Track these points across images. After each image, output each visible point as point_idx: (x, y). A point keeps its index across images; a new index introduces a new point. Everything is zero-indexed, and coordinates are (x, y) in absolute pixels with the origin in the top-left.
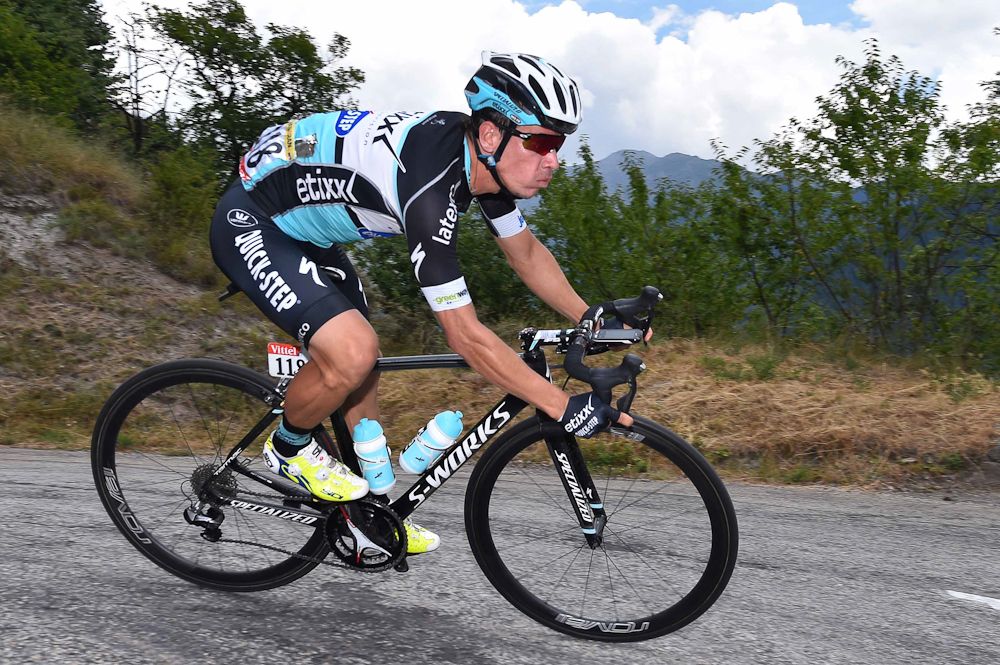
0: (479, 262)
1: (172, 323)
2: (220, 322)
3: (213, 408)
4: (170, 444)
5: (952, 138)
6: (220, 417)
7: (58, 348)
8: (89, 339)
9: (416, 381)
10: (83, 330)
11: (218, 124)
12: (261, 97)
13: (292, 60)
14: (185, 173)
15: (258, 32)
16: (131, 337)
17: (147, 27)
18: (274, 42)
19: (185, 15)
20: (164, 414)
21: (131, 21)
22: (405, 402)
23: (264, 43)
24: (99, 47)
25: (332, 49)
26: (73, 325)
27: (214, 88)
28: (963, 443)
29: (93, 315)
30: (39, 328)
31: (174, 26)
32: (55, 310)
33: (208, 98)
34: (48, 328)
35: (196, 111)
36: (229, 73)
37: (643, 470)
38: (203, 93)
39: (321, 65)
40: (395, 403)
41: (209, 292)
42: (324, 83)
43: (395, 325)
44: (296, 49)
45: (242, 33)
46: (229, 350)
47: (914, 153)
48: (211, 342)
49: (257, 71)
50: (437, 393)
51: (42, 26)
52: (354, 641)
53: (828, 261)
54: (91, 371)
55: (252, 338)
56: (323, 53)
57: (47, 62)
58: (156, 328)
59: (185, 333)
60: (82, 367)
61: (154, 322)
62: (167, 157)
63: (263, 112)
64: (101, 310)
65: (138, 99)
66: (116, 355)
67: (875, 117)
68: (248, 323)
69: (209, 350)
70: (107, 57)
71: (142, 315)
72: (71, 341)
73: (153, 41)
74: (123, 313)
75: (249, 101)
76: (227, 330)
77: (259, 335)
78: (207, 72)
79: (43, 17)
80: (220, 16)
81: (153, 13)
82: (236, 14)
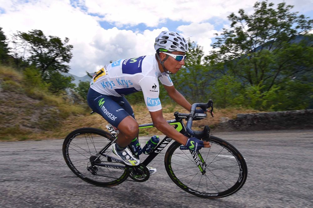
1: (33, 109)
2: (45, 108)
3: (45, 128)
4: (36, 138)
5: (206, 58)
6: (47, 130)
7: (4, 117)
8: (12, 114)
10: (10, 112)
11: (38, 60)
12: (48, 53)
13: (56, 44)
14: (32, 73)
15: (46, 38)
16: (22, 113)
17: (18, 38)
18: (51, 40)
19: (27, 34)
20: (33, 131)
21: (13, 35)
22: (92, 123)
23: (48, 40)
24: (3, 41)
25: (65, 41)
26: (7, 111)
27: (36, 51)
28: (213, 123)
29: (12, 108)
31: (25, 37)
33: (35, 54)
35: (32, 57)
36: (40, 47)
37: (148, 134)
38: (34, 52)
39: (62, 45)
40: (89, 124)
41: (41, 101)
42: (64, 49)
44: (56, 42)
45: (42, 38)
46: (48, 114)
47: (199, 62)
48: (43, 113)
49: (47, 47)
53: (182, 85)
55: (53, 111)
56: (63, 42)
58: (29, 111)
59: (36, 111)
60: (11, 121)
61: (28, 109)
62: (26, 69)
63: (49, 57)
64: (14, 107)
65: (16, 54)
66: (19, 118)
67: (190, 54)
68: (52, 108)
69: (43, 115)
70: (5, 43)
71: (25, 108)
72: (8, 115)
73: (19, 40)
74: (20, 107)
75: (46, 54)
76: (46, 110)
77: (55, 110)
78: (35, 47)
80: (37, 34)
81: (19, 34)
82: (41, 33)
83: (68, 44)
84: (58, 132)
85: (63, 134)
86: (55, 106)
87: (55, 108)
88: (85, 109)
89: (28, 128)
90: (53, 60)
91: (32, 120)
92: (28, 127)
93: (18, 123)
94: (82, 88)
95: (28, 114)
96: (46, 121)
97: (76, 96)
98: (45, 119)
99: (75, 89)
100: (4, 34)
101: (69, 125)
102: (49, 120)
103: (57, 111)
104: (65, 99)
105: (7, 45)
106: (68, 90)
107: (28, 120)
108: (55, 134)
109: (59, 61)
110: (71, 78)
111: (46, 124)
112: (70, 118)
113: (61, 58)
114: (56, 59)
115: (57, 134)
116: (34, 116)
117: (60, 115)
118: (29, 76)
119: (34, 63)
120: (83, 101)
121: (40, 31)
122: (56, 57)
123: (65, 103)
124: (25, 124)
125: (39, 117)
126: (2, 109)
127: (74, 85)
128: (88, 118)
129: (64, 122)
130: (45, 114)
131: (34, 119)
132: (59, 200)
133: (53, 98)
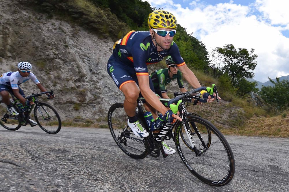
0: (285, 94)
1: (224, 109)
2: (233, 108)
3: (233, 126)
4: (225, 133)
6: (234, 127)
7: (204, 114)
8: (209, 112)
9: (274, 120)
10: (208, 111)
11: (230, 69)
12: (237, 63)
13: (243, 55)
14: (225, 79)
15: (236, 50)
16: (217, 112)
17: (216, 51)
18: (240, 52)
19: (222, 48)
20: (224, 127)
21: (213, 51)
23: (238, 52)
24: (206, 56)
26: (207, 110)
27: (228, 62)
29: (210, 108)
30: (201, 110)
31: (221, 51)
32: (203, 107)
33: (227, 64)
34: (202, 110)
36: (231, 58)
38: (226, 63)
39: (249, 55)
41: (230, 103)
42: (249, 58)
43: (268, 108)
44: (244, 52)
45: (233, 50)
46: (235, 114)
48: (232, 112)
49: (236, 58)
50: (278, 123)
51: (197, 53)
52: (279, 179)
54: (210, 118)
55: (239, 112)
56: (249, 52)
57: (199, 60)
58: (221, 110)
59: (227, 111)
60: (208, 118)
61: (221, 109)
62: (221, 76)
63: (238, 66)
64: (211, 107)
65: (214, 65)
66: (214, 115)
68: (238, 108)
69: (231, 114)
70: (207, 57)
71: (218, 107)
72: (206, 113)
73: (217, 54)
74: (215, 107)
75: (235, 64)
76: (234, 110)
77: (241, 111)
79: (197, 52)
80: (229, 48)
81: (217, 49)
82: (232, 47)
83: (253, 54)
84: (242, 129)
85: (247, 132)
86: (241, 107)
87: (241, 109)
88: (266, 111)
89: (220, 125)
90: (241, 69)
91: (223, 118)
92: (220, 123)
93: (213, 120)
94: (264, 92)
95: (220, 113)
96: (234, 119)
97: (259, 100)
98: (233, 118)
99: (258, 93)
100: (207, 51)
101: (252, 124)
102: (236, 119)
103: (243, 111)
104: (249, 102)
105: (208, 59)
106: (252, 94)
107: (220, 117)
108: (240, 131)
109: (246, 69)
110: (254, 84)
111: (233, 122)
112: (253, 118)
113: (247, 66)
114: (244, 67)
115: (242, 131)
116: (225, 115)
117: (245, 115)
118: (222, 82)
119: (227, 72)
120: (264, 104)
121: (232, 45)
122: (243, 66)
123: (249, 105)
124: (218, 121)
125: (229, 116)
126: (203, 108)
127: (257, 90)
128: (268, 119)
129: (248, 121)
130: (233, 114)
131: (225, 117)
132: (239, 189)
133: (240, 100)
